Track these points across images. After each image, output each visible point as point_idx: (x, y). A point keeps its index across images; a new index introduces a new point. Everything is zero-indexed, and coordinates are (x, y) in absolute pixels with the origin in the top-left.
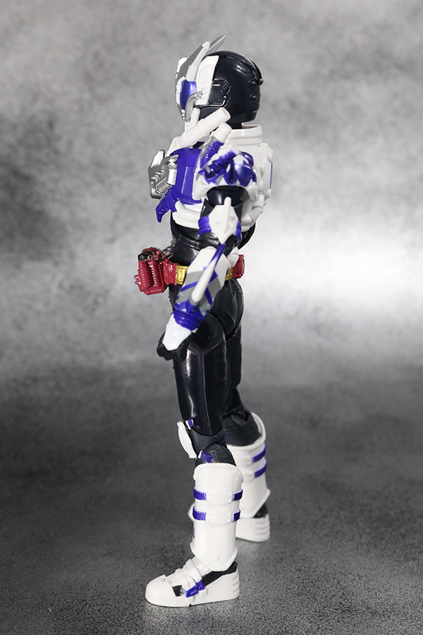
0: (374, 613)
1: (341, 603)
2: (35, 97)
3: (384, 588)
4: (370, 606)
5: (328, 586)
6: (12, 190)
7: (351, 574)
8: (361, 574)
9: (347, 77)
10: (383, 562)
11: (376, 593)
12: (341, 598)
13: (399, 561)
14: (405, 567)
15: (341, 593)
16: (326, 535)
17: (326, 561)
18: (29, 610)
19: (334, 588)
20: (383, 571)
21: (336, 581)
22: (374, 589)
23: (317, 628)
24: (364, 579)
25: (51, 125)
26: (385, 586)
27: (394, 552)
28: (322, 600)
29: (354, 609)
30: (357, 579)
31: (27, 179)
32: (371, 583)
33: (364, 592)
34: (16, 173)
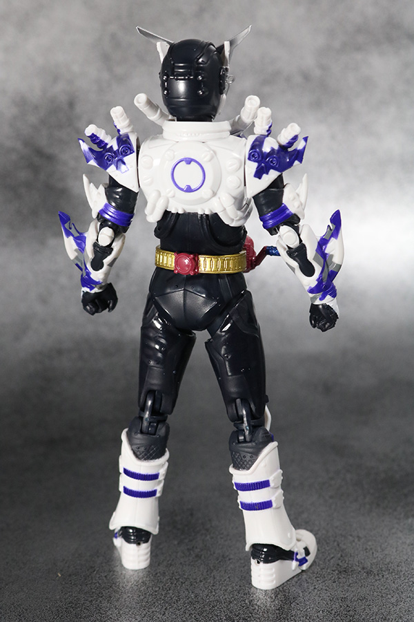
0: (369, 573)
1: (338, 565)
2: (56, 79)
3: (381, 546)
4: (365, 566)
5: (327, 548)
6: (35, 169)
7: (351, 535)
8: (360, 535)
9: (359, 48)
10: (383, 521)
11: (373, 553)
12: (339, 559)
13: (399, 519)
14: (404, 525)
15: (339, 555)
16: (331, 497)
17: (328, 524)
18: (40, 574)
19: (333, 550)
20: (382, 530)
21: (336, 544)
22: (371, 549)
23: (313, 588)
24: (363, 540)
25: (71, 104)
26: (383, 546)
27: (395, 510)
28: (321, 562)
29: (350, 570)
30: (356, 540)
31: (50, 158)
32: (370, 543)
33: (362, 553)
34: (39, 152)
